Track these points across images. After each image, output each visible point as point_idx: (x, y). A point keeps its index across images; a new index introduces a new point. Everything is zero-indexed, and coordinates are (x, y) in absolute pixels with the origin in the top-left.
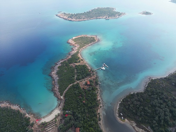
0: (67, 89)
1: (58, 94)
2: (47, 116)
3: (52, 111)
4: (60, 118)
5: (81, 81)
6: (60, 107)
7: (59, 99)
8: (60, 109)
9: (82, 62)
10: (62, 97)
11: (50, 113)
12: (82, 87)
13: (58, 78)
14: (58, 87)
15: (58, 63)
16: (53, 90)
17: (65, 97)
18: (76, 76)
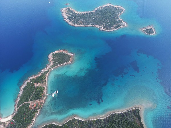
0: (22, 105)
1: (17, 105)
2: (5, 118)
3: (8, 116)
4: (9, 122)
5: (32, 102)
6: (13, 115)
7: (15, 110)
8: (12, 117)
9: (44, 82)
10: (17, 109)
11: (7, 117)
12: (30, 106)
13: (22, 93)
14: (18, 101)
15: (29, 79)
16: (15, 101)
17: (18, 110)
18: (32, 96)
